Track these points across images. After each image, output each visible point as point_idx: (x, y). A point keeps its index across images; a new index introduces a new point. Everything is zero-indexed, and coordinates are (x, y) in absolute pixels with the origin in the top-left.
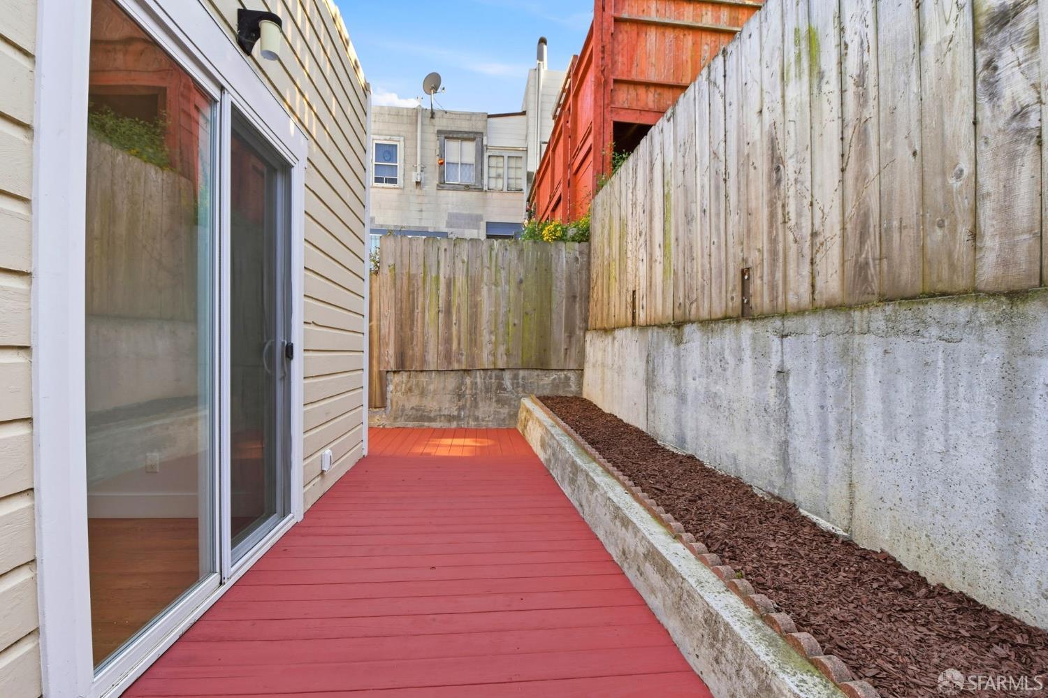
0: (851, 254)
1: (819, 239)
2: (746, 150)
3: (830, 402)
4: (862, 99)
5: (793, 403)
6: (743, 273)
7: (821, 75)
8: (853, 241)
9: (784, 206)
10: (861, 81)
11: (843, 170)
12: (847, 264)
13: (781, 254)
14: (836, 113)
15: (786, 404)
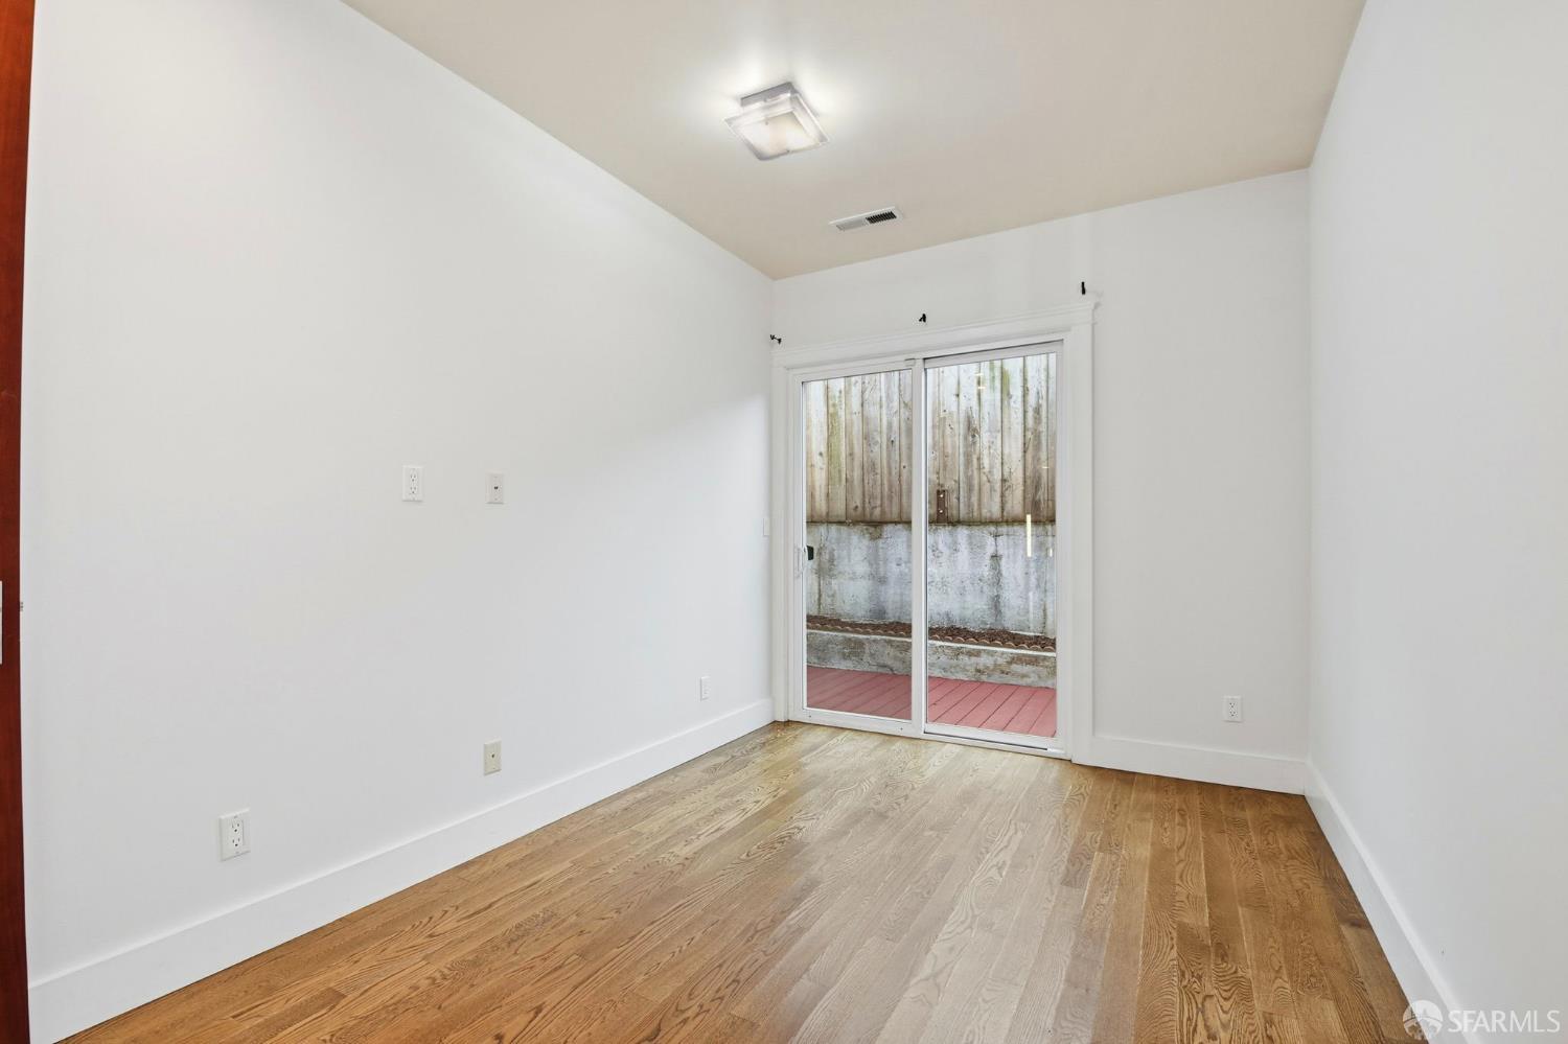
0: (1030, 496)
1: (1007, 484)
2: (942, 415)
3: (1032, 570)
4: (1037, 420)
5: (1004, 572)
6: (938, 492)
7: (1009, 396)
8: (1031, 491)
9: (979, 459)
10: (1037, 411)
11: (1025, 452)
12: (1027, 501)
13: (976, 488)
14: (1020, 420)
15: (999, 574)
